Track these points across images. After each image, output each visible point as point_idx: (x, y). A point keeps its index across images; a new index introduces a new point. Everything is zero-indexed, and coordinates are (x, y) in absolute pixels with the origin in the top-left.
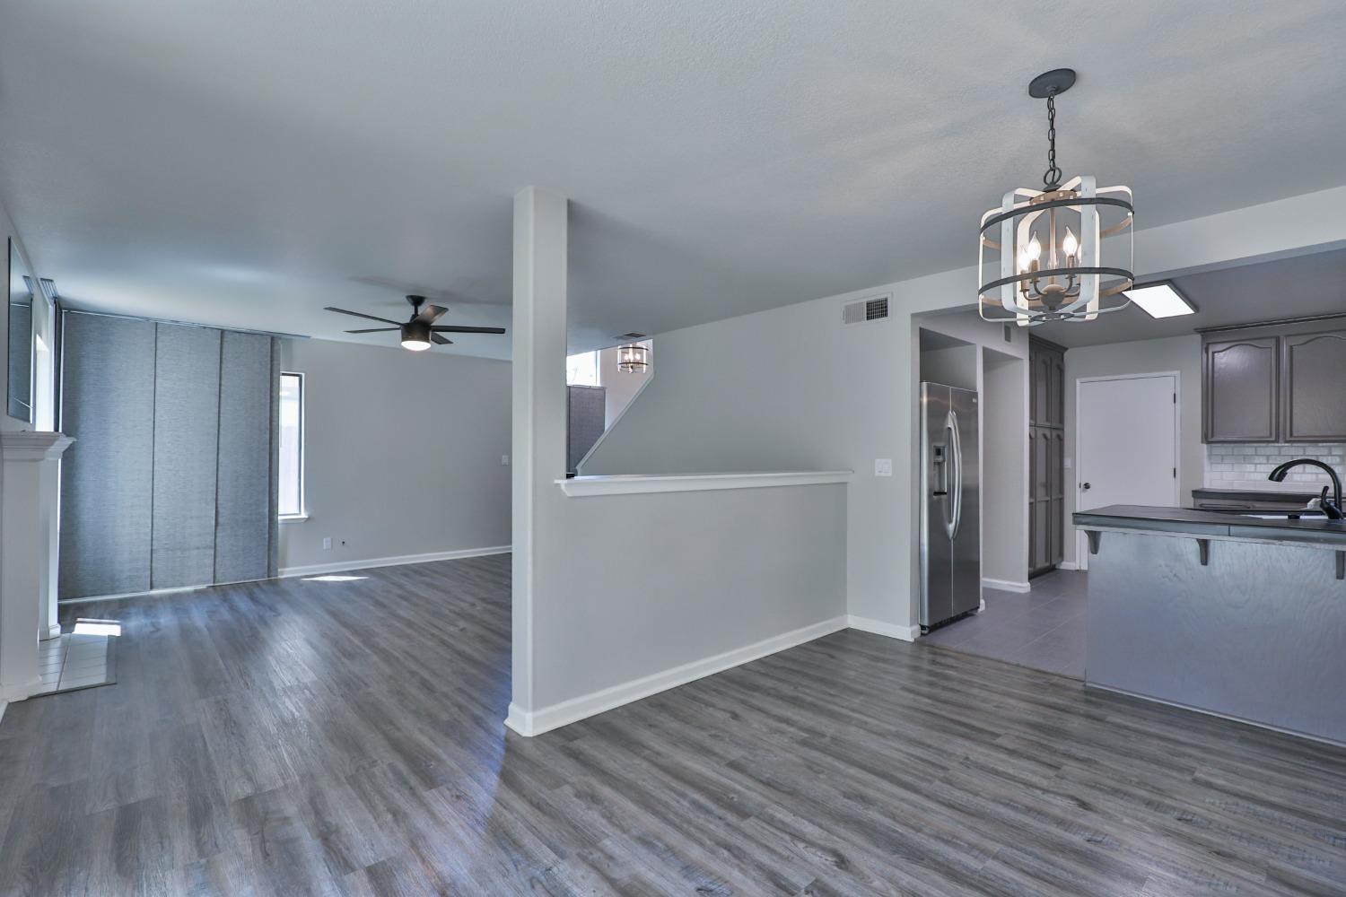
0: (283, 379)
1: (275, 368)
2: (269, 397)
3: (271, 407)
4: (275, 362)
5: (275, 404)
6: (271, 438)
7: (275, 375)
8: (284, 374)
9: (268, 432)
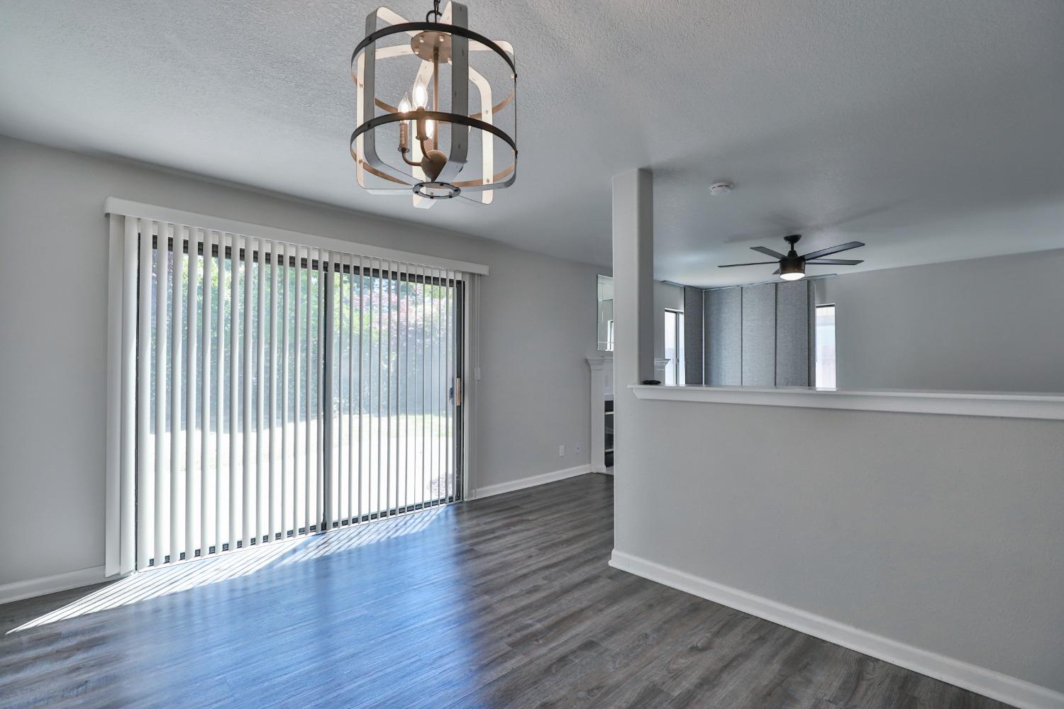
0: (818, 310)
1: (811, 303)
2: (807, 325)
3: (809, 332)
4: (811, 299)
5: (812, 329)
6: (809, 355)
7: (811, 308)
8: (818, 307)
9: (807, 350)
